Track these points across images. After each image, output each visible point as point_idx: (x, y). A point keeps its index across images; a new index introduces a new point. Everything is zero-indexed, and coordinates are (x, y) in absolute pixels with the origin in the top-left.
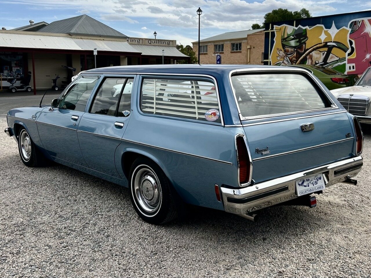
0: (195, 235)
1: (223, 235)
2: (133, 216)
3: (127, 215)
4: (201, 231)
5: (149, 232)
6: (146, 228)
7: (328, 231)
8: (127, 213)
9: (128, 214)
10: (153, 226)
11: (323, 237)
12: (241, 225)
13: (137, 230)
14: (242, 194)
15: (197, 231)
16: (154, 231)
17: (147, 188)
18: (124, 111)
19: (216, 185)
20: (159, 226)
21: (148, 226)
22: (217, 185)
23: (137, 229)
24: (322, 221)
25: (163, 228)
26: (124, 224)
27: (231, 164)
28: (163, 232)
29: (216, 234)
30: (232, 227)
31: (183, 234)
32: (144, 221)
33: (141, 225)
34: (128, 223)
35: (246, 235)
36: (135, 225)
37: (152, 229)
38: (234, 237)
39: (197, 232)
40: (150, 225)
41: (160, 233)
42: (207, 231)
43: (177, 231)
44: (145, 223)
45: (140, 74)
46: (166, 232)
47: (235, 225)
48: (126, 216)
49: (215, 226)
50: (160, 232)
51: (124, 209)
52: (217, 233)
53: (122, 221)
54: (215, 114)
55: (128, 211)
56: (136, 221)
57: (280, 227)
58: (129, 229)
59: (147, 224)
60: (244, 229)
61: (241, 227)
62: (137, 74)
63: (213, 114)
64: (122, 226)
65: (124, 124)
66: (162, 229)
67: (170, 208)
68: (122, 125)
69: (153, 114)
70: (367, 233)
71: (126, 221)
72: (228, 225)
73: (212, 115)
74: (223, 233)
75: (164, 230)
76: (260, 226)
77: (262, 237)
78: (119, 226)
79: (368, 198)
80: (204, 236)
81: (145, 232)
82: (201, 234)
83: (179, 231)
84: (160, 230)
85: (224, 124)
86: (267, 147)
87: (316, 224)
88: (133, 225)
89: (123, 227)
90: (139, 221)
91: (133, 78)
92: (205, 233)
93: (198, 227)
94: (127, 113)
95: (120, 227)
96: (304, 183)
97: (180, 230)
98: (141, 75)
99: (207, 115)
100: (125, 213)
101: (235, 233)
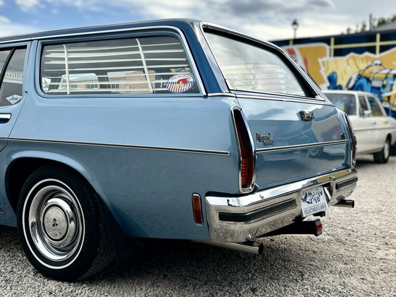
0: (141, 292)
1: (186, 289)
2: (25, 272)
3: (12, 271)
4: (149, 286)
5: (61, 294)
6: (54, 288)
7: (334, 273)
8: (13, 268)
9: (15, 270)
10: (65, 285)
11: (333, 282)
12: (207, 273)
13: (39, 292)
14: (244, 205)
15: (142, 287)
16: (70, 291)
17: (55, 219)
18: (11, 97)
19: (194, 195)
20: (76, 284)
21: (56, 286)
22: (198, 195)
23: (37, 291)
24: (316, 261)
25: (84, 285)
26: (11, 284)
27: (228, 153)
28: (85, 292)
29: (175, 288)
30: (195, 276)
31: (121, 293)
32: (46, 278)
33: (42, 284)
34: (18, 282)
35: (223, 287)
36: (31, 285)
37: (66, 289)
38: (207, 291)
39: (144, 288)
40: (59, 283)
41: (80, 294)
42: (159, 286)
43: (110, 288)
44: (48, 280)
45: (38, 40)
46: (91, 291)
47: (199, 273)
48: (11, 273)
49: (169, 276)
50: (80, 292)
51: (5, 263)
52: (177, 287)
53: (6, 281)
54: (185, 81)
55: (14, 266)
56: (32, 279)
57: (265, 271)
58: (23, 292)
59: (53, 282)
60: (216, 278)
61: (210, 276)
62: (32, 40)
63: (181, 82)
64: (8, 288)
65: (11, 115)
66: (82, 287)
67: (98, 249)
68: (8, 116)
69: (67, 94)
70: (384, 273)
71: (14, 280)
72: (189, 275)
73: (179, 83)
74: (186, 286)
75: (87, 288)
76: (236, 273)
77: (249, 287)
78: (3, 288)
79: (353, 231)
80: (158, 293)
81: (54, 294)
82: (152, 290)
83: (112, 288)
84: (79, 290)
85: (207, 93)
86: (269, 134)
87: (310, 264)
88: (29, 285)
89: (11, 290)
90: (36, 278)
91: (25, 47)
92: (158, 288)
93: (142, 281)
94: (16, 99)
95: (5, 289)
96: (307, 197)
97: (114, 288)
98: (40, 41)
99: (170, 85)
100: (9, 269)
101: (205, 285)
